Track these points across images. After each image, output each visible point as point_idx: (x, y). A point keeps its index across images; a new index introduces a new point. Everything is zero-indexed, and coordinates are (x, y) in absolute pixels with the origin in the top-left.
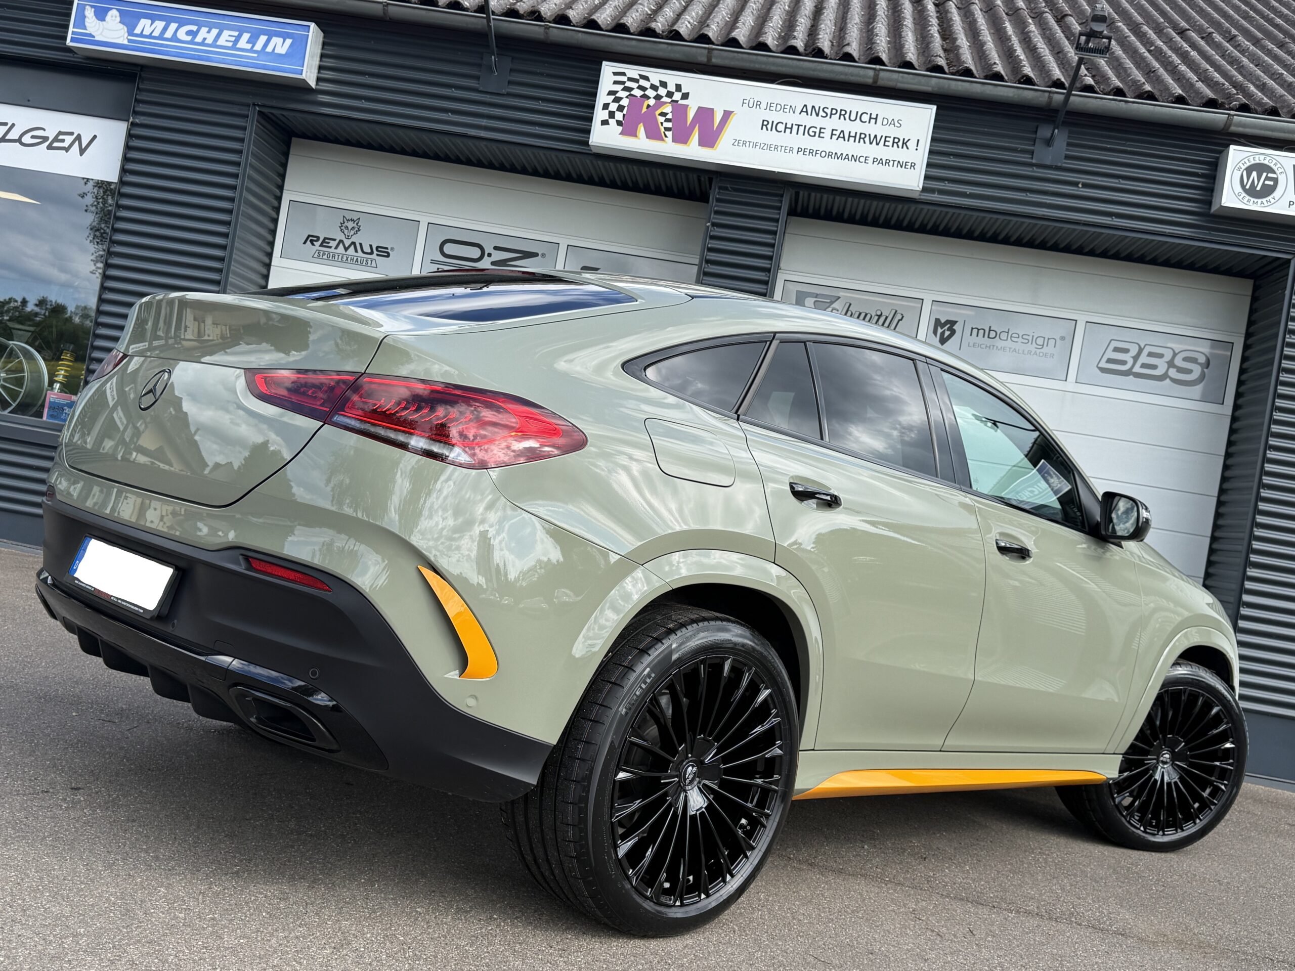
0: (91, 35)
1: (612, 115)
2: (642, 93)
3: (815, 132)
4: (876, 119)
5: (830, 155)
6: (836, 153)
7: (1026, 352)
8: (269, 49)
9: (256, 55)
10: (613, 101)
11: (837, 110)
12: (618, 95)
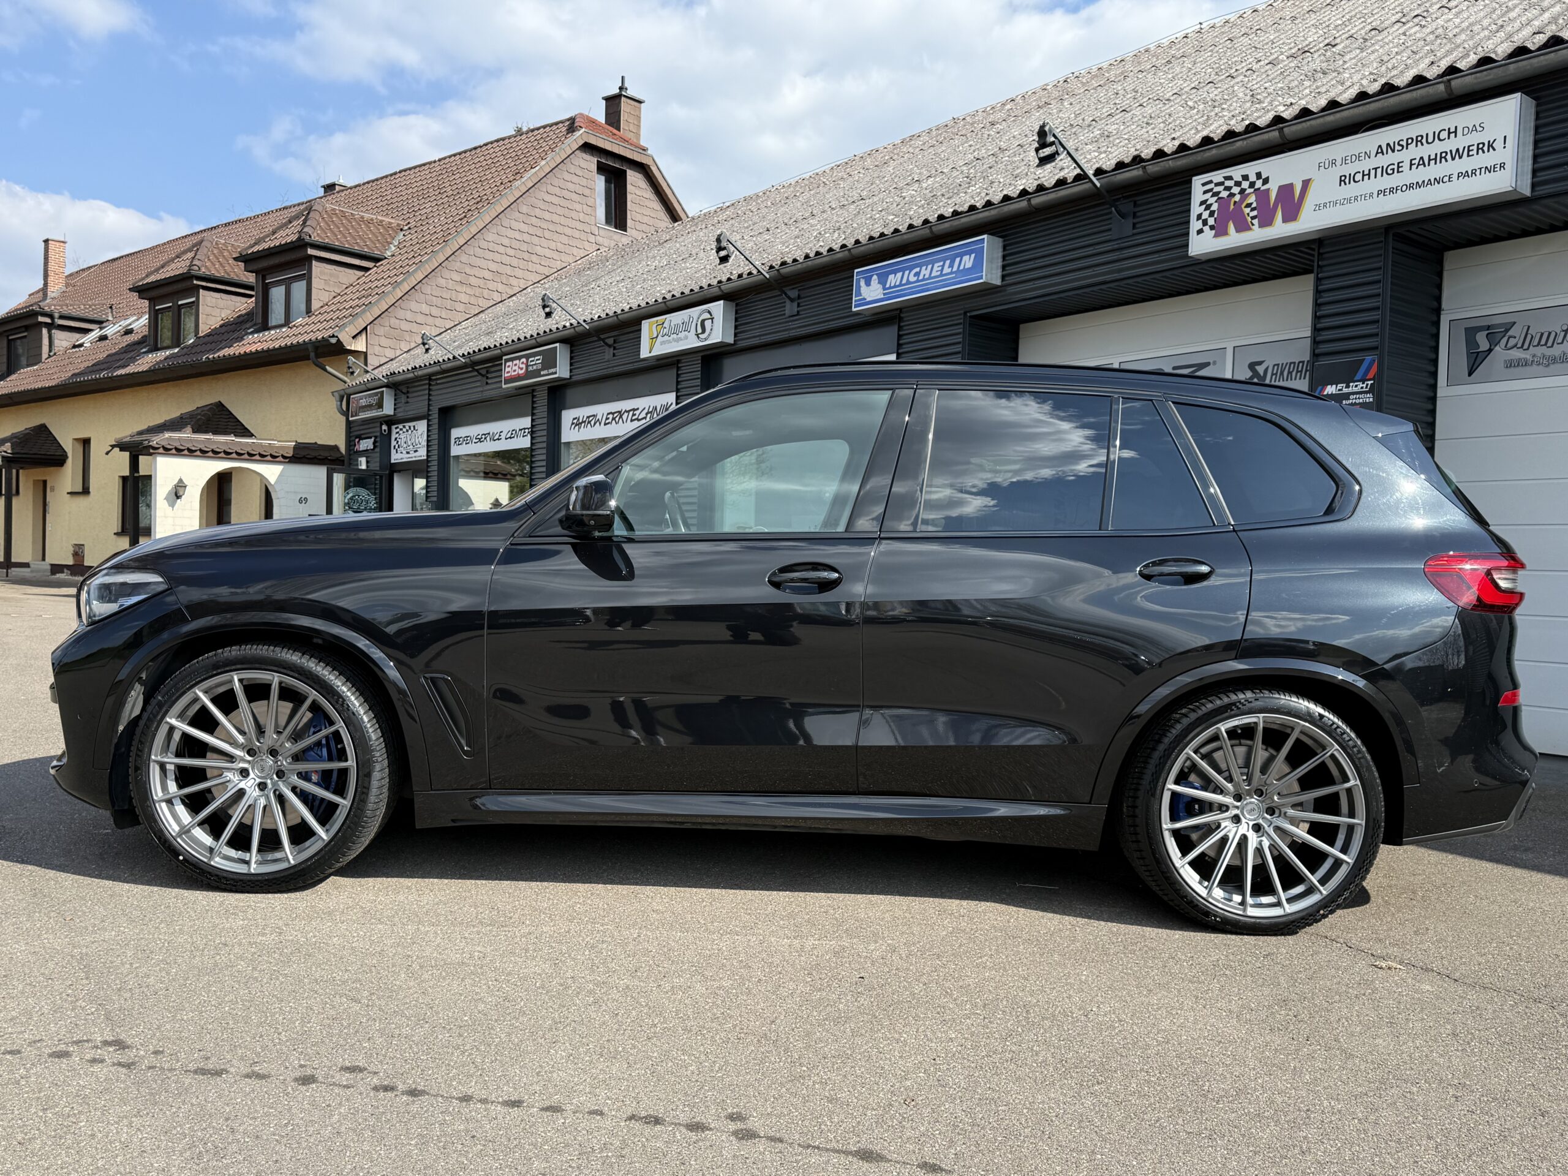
0: (865, 299)
1: (1205, 223)
2: (1228, 193)
3: (1393, 169)
4: (1455, 132)
5: (1410, 186)
6: (1417, 183)
8: (961, 268)
9: (956, 275)
10: (1205, 210)
11: (1412, 139)
12: (1208, 203)
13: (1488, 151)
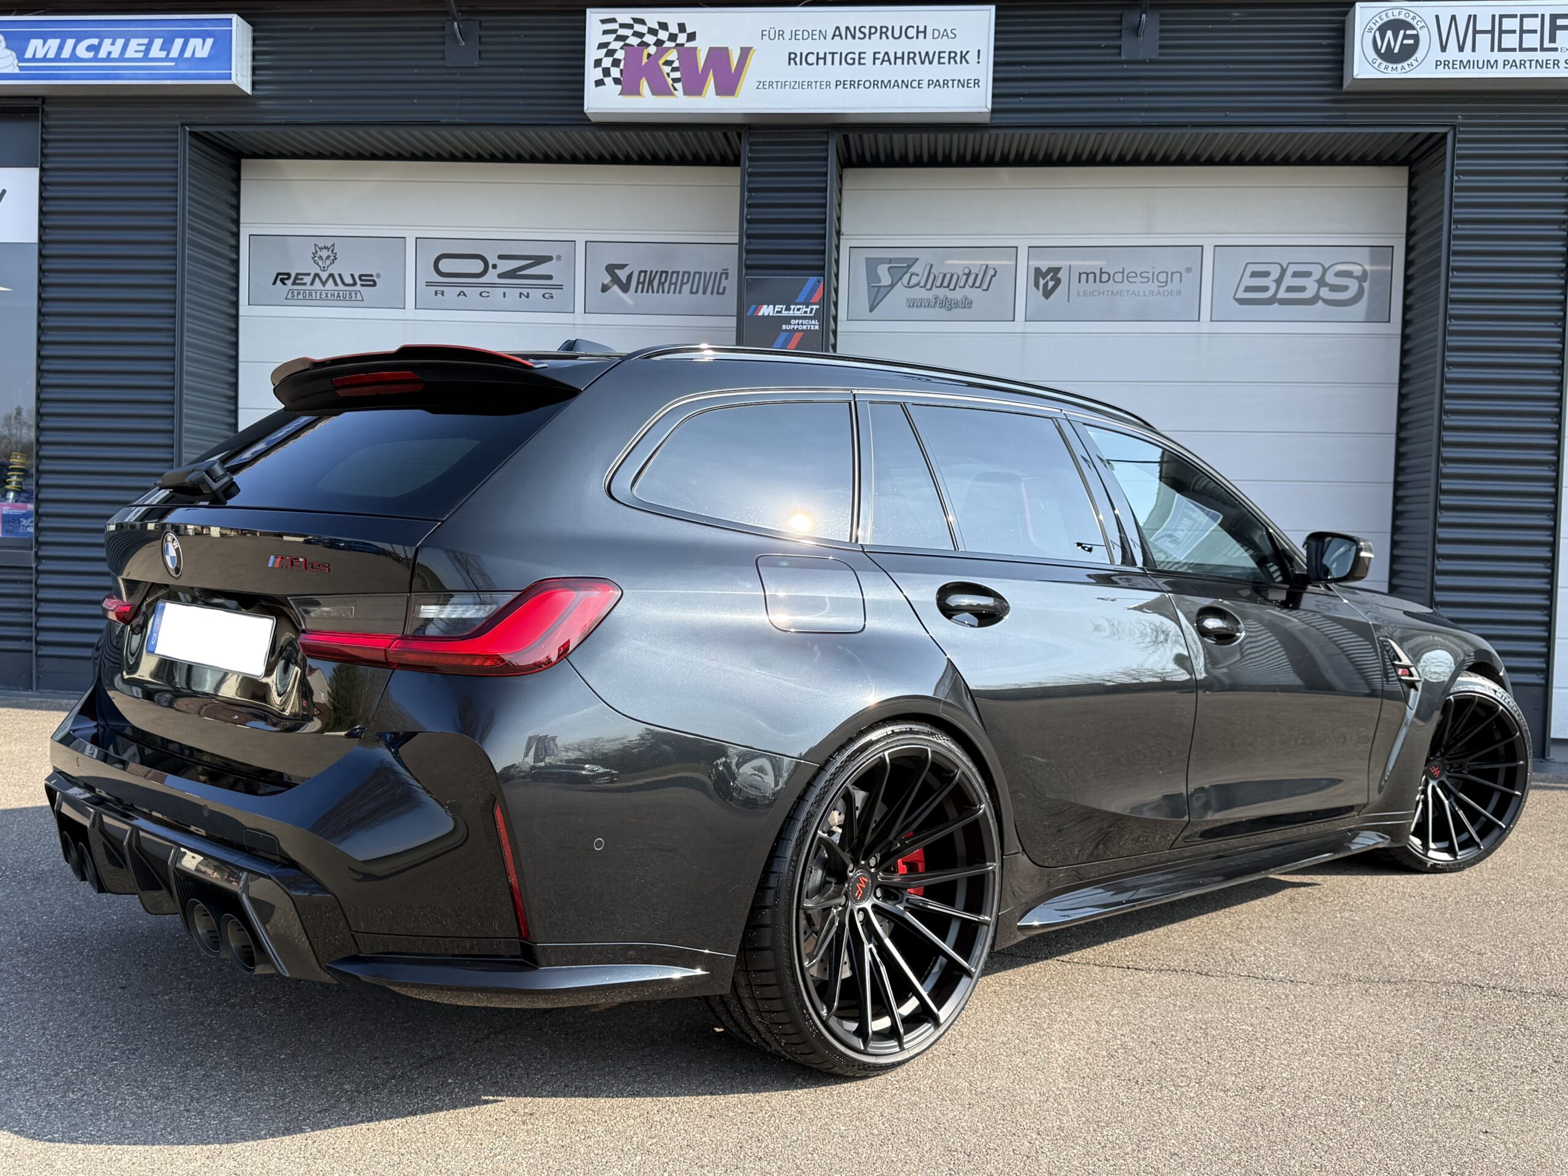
1: (606, 72)
2: (640, 40)
3: (854, 59)
4: (925, 32)
5: (875, 84)
7: (1147, 293)
8: (188, 54)
9: (173, 64)
10: (606, 56)
11: (876, 28)
12: (610, 47)
13: (961, 62)
